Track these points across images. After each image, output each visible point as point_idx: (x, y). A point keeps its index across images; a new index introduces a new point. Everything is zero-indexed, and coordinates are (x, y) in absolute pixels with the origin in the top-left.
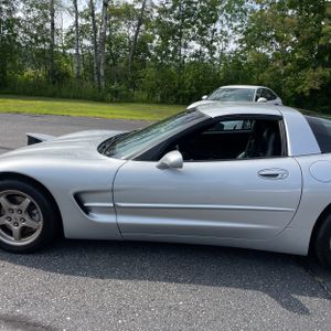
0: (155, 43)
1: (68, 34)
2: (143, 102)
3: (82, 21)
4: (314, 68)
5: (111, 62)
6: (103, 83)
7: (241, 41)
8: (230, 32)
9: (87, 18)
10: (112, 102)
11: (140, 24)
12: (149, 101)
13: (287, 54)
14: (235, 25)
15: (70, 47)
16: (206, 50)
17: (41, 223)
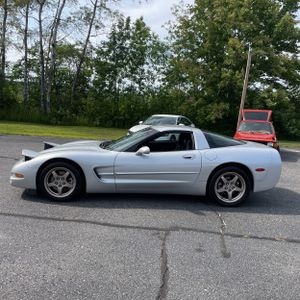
0: (92, 77)
1: (16, 66)
2: (84, 125)
3: (30, 56)
4: (218, 103)
5: (54, 91)
6: (48, 109)
7: (163, 80)
8: (155, 72)
9: (34, 54)
10: (56, 124)
11: (81, 62)
12: (89, 124)
13: (198, 92)
14: (158, 67)
15: (18, 77)
16: (137, 85)
17: (74, 185)
